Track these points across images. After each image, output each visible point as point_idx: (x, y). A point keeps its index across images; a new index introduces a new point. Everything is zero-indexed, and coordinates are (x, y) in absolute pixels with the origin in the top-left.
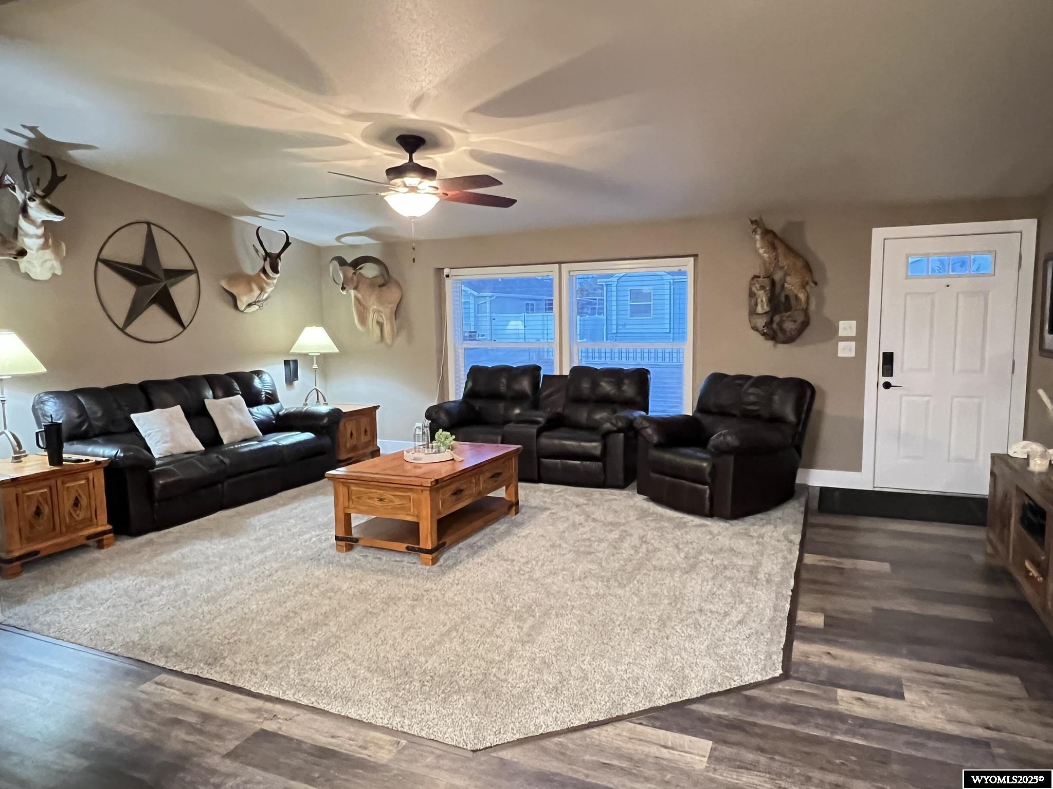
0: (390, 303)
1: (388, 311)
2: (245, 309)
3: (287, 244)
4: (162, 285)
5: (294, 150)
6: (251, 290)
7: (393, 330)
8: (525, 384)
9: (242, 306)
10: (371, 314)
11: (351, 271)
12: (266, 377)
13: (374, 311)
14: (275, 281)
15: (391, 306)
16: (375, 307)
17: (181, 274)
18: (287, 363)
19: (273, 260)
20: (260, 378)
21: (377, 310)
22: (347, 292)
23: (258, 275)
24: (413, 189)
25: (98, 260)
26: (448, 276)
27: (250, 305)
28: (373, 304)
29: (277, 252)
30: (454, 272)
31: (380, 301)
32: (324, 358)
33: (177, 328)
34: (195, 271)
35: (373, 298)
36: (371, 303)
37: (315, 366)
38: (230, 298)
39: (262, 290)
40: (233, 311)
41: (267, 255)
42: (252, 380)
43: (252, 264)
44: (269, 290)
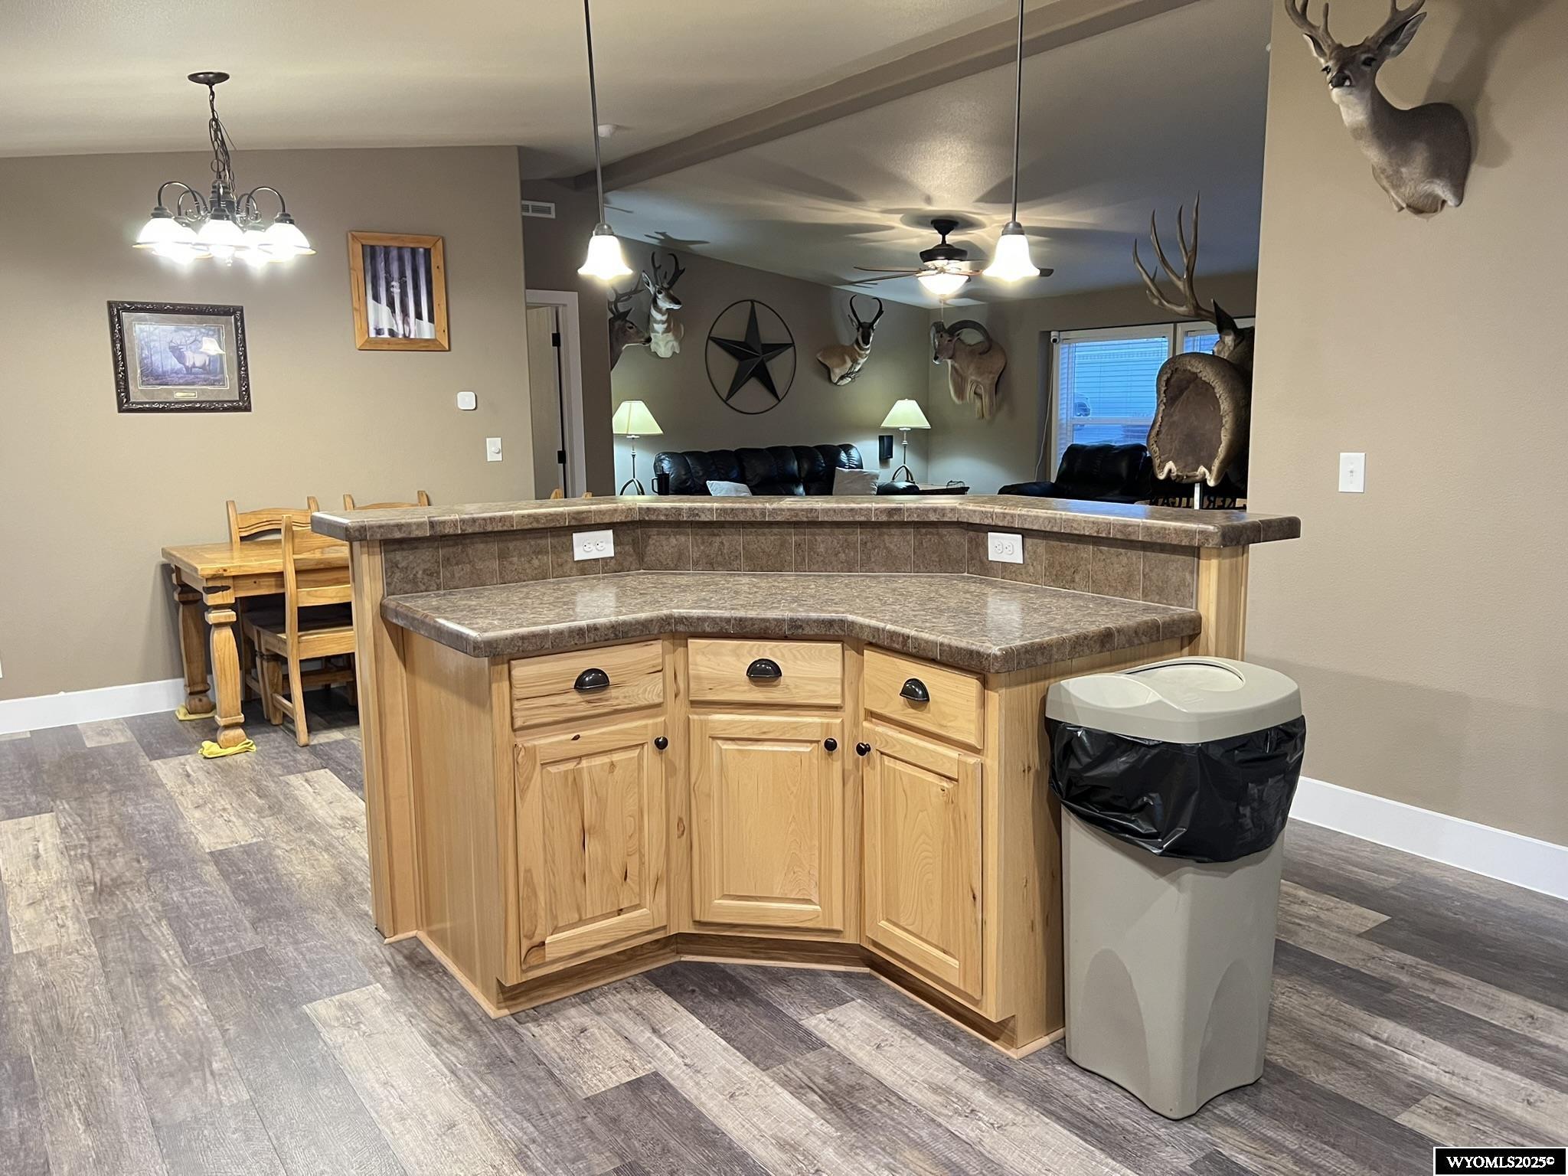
0: (991, 373)
1: (987, 382)
2: (838, 381)
3: (881, 312)
4: (759, 360)
5: (858, 235)
6: (845, 362)
7: (991, 406)
8: (1123, 467)
9: (835, 379)
10: (969, 387)
11: (946, 337)
12: (853, 452)
13: (972, 382)
14: (868, 352)
15: (991, 376)
16: (973, 378)
17: (778, 348)
18: (881, 438)
19: (865, 330)
20: (846, 453)
21: (977, 380)
22: (940, 361)
23: (852, 345)
24: (942, 271)
25: (709, 338)
26: (1055, 341)
27: (842, 378)
28: (971, 374)
29: (871, 321)
30: (1063, 335)
31: (980, 372)
32: (915, 433)
33: (772, 401)
34: (792, 345)
35: (971, 369)
36: (969, 372)
37: (905, 442)
38: (826, 371)
39: (855, 362)
40: (827, 384)
41: (860, 325)
42: (839, 454)
43: (847, 334)
44: (862, 361)
